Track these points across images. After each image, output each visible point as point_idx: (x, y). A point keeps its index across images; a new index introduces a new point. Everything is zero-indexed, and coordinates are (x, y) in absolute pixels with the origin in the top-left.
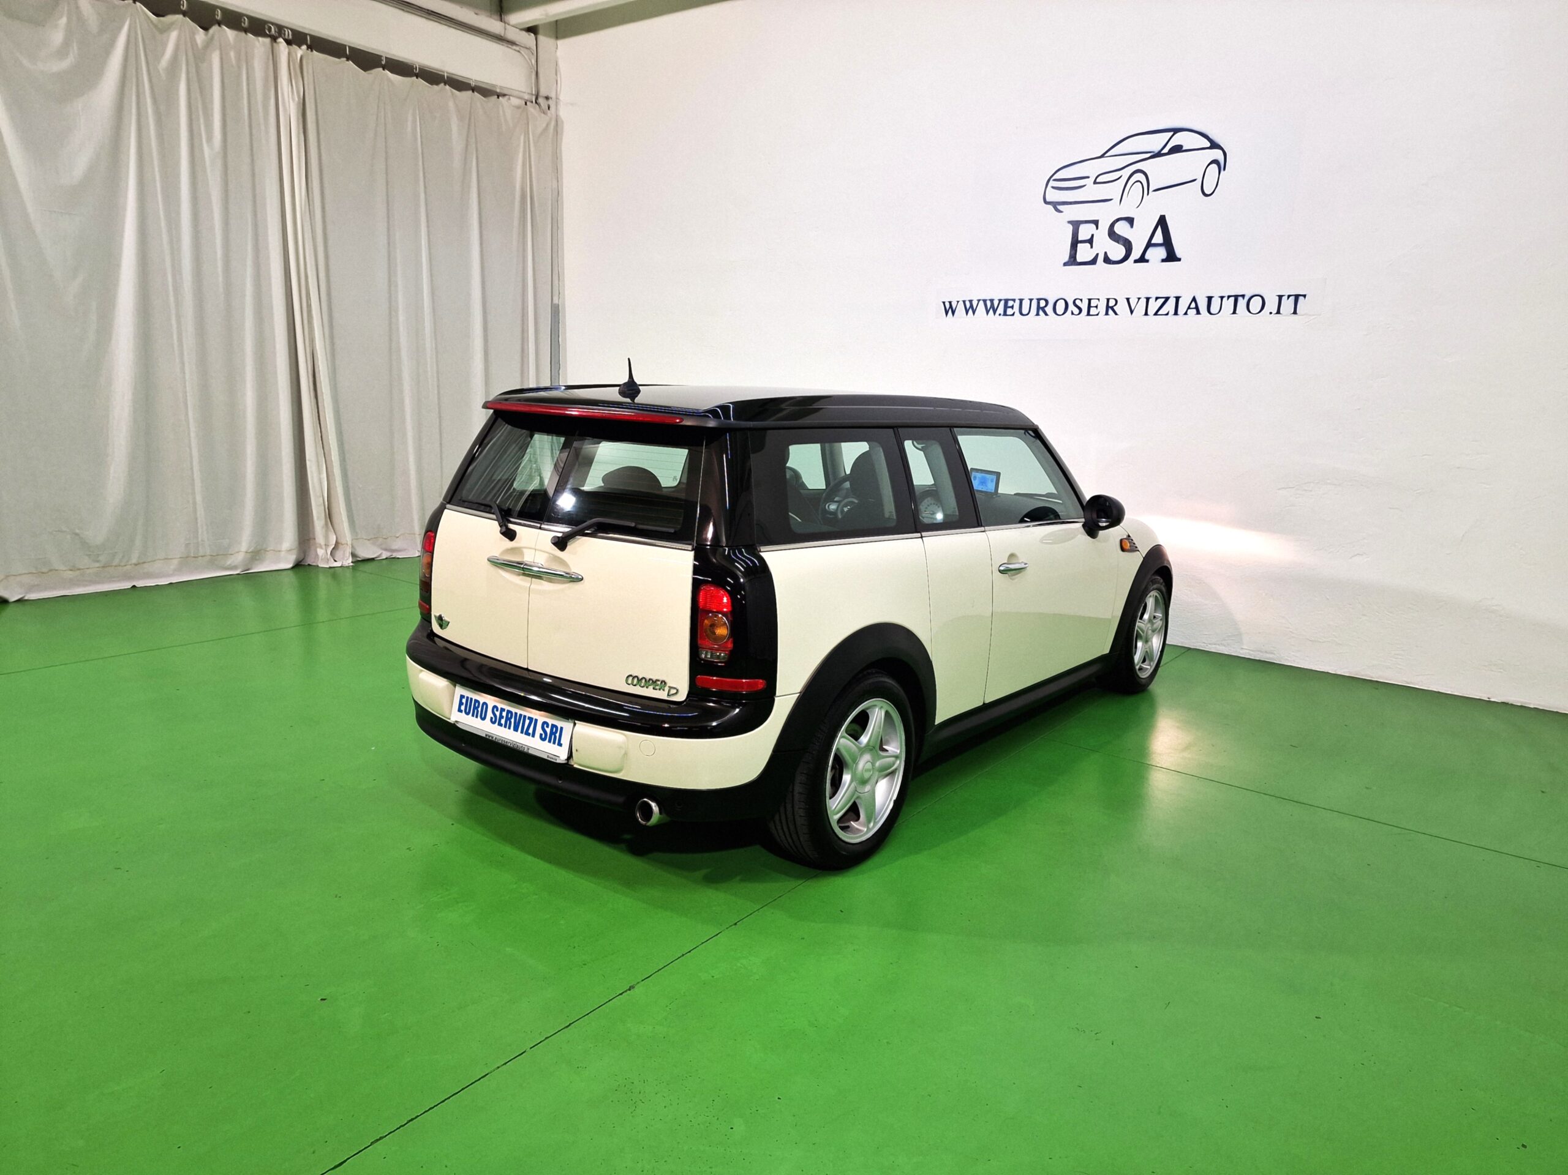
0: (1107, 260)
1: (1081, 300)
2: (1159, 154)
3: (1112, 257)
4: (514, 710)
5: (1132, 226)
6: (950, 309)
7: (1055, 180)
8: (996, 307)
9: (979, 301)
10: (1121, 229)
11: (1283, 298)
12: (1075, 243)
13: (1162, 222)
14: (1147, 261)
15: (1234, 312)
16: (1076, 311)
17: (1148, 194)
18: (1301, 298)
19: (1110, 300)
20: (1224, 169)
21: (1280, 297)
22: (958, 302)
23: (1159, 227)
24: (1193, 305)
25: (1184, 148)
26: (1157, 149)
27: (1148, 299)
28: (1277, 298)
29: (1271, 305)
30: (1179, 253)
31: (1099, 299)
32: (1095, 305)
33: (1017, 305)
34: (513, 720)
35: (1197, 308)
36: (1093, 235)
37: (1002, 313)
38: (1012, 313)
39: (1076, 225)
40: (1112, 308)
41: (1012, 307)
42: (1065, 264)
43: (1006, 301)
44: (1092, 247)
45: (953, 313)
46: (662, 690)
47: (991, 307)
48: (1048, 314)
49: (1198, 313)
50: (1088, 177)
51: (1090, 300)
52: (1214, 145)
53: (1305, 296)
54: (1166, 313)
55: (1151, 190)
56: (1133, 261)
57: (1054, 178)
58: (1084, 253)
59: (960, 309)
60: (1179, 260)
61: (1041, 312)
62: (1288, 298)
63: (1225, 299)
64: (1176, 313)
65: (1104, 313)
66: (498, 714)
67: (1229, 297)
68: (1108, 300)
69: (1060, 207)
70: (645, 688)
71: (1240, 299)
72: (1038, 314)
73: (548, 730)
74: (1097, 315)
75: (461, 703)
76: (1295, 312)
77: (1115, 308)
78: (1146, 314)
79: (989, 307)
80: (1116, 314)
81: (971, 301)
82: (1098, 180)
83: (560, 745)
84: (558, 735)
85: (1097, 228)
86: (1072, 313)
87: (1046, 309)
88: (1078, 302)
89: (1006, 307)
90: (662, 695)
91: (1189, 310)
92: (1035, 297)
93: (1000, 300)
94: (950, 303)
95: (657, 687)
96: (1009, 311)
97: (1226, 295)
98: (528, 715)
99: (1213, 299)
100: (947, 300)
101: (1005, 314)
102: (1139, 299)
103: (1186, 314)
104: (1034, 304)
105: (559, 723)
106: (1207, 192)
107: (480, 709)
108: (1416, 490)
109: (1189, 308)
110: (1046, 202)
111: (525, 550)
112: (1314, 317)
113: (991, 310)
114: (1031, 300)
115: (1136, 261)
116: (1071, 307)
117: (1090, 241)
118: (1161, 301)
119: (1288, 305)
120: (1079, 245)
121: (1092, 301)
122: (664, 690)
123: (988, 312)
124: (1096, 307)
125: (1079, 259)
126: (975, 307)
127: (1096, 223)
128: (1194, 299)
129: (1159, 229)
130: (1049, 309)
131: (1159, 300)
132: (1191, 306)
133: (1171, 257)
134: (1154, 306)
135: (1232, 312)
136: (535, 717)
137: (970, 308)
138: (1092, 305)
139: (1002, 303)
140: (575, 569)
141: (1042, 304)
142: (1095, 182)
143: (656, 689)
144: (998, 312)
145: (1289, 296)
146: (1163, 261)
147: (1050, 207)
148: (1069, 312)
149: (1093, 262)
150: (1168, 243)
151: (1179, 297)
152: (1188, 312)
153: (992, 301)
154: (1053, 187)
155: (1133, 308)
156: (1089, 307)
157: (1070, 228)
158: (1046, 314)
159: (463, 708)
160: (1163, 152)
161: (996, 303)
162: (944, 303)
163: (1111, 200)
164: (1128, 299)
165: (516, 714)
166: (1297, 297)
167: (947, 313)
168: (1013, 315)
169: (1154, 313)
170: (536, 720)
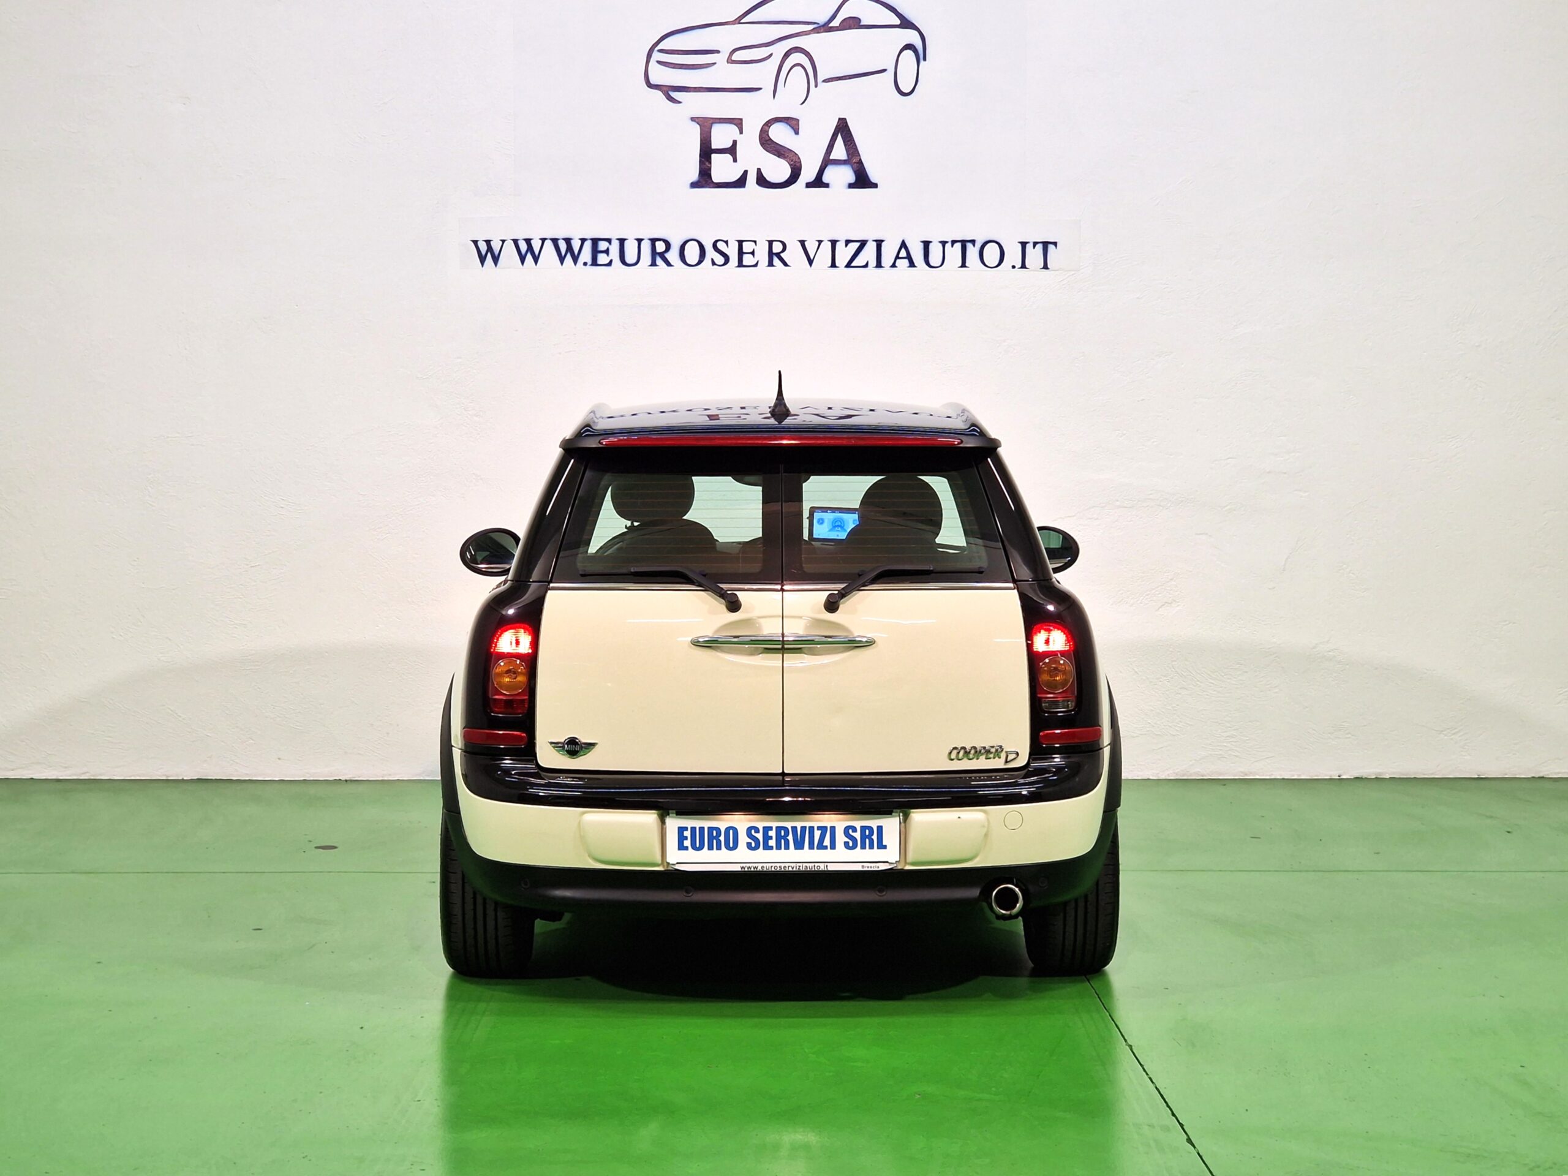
0: (762, 181)
1: (726, 242)
2: (825, 28)
3: (770, 177)
4: (789, 825)
5: (797, 132)
6: (488, 253)
7: (661, 51)
8: (576, 252)
9: (543, 240)
10: (780, 134)
11: (1027, 245)
12: (706, 152)
13: (843, 128)
14: (827, 186)
15: (964, 265)
16: (720, 260)
17: (816, 86)
18: (1051, 247)
19: (774, 244)
20: (925, 59)
21: (1024, 245)
22: (503, 241)
23: (839, 136)
24: (903, 253)
25: (862, 23)
26: (822, 19)
27: (834, 243)
28: (1020, 246)
29: (1013, 255)
30: (873, 175)
31: (755, 242)
32: (751, 251)
33: (615, 248)
34: (790, 838)
35: (909, 257)
36: (735, 143)
37: (589, 262)
38: (607, 262)
39: (706, 125)
40: (778, 255)
41: (607, 252)
42: (694, 185)
43: (595, 242)
44: (735, 160)
45: (496, 259)
46: (997, 758)
47: (567, 250)
48: (672, 264)
49: (912, 264)
50: (718, 52)
51: (740, 243)
52: (906, 24)
53: (1055, 244)
54: (864, 264)
55: (820, 79)
56: (804, 185)
57: (659, 47)
58: (722, 168)
59: (509, 254)
60: (875, 186)
61: (659, 261)
62: (1034, 247)
63: (948, 246)
64: (879, 265)
65: (767, 263)
66: (760, 836)
67: (954, 242)
68: (771, 243)
69: (674, 95)
70: (975, 760)
71: (969, 246)
72: (654, 264)
73: (857, 835)
74: (756, 265)
75: (681, 838)
76: (1046, 267)
77: (782, 255)
78: (833, 265)
79: (563, 251)
80: (786, 264)
81: (528, 241)
82: (734, 58)
83: (882, 846)
84: (875, 837)
85: (741, 132)
86: (714, 263)
87: (667, 255)
88: (721, 245)
89: (595, 252)
90: (998, 763)
91: (898, 261)
92: (647, 234)
93: (583, 240)
94: (488, 242)
95: (992, 756)
96: (602, 259)
97: (949, 240)
98: (815, 825)
99: (931, 244)
100: (481, 238)
101: (595, 263)
102: (820, 242)
103: (894, 265)
104: (646, 247)
105: (873, 823)
106: (906, 91)
107: (722, 838)
108: (1225, 507)
109: (897, 257)
110: (650, 85)
111: (762, 621)
112: (1073, 272)
113: (569, 256)
114: (640, 241)
115: (809, 185)
116: (710, 253)
117: (732, 150)
118: (854, 247)
119: (1034, 256)
120: (714, 156)
121: (744, 244)
122: (1000, 758)
123: (562, 259)
124: (753, 253)
125: (716, 177)
126: (537, 253)
127: (738, 123)
128: (903, 245)
129: (839, 139)
130: (673, 256)
131: (850, 245)
132: (900, 256)
133: (862, 181)
134: (844, 254)
135: (960, 264)
136: (829, 825)
137: (528, 251)
138: (745, 250)
139: (588, 245)
140: (859, 632)
141: (660, 247)
142: (730, 61)
143: (990, 758)
144: (581, 260)
145: (1035, 244)
146: (851, 186)
147: (659, 94)
148: (707, 261)
149: (741, 182)
150: (854, 159)
151: (883, 241)
152: (897, 264)
153: (568, 241)
154: (659, 62)
155: (812, 258)
156: (741, 253)
157: (696, 130)
158: (669, 264)
159: (687, 843)
160: (831, 25)
161: (576, 245)
162: (475, 242)
163: (760, 89)
164: (802, 243)
165: (794, 829)
166: (1046, 245)
167: (482, 259)
168: (610, 264)
169: (845, 264)
170: (833, 829)
